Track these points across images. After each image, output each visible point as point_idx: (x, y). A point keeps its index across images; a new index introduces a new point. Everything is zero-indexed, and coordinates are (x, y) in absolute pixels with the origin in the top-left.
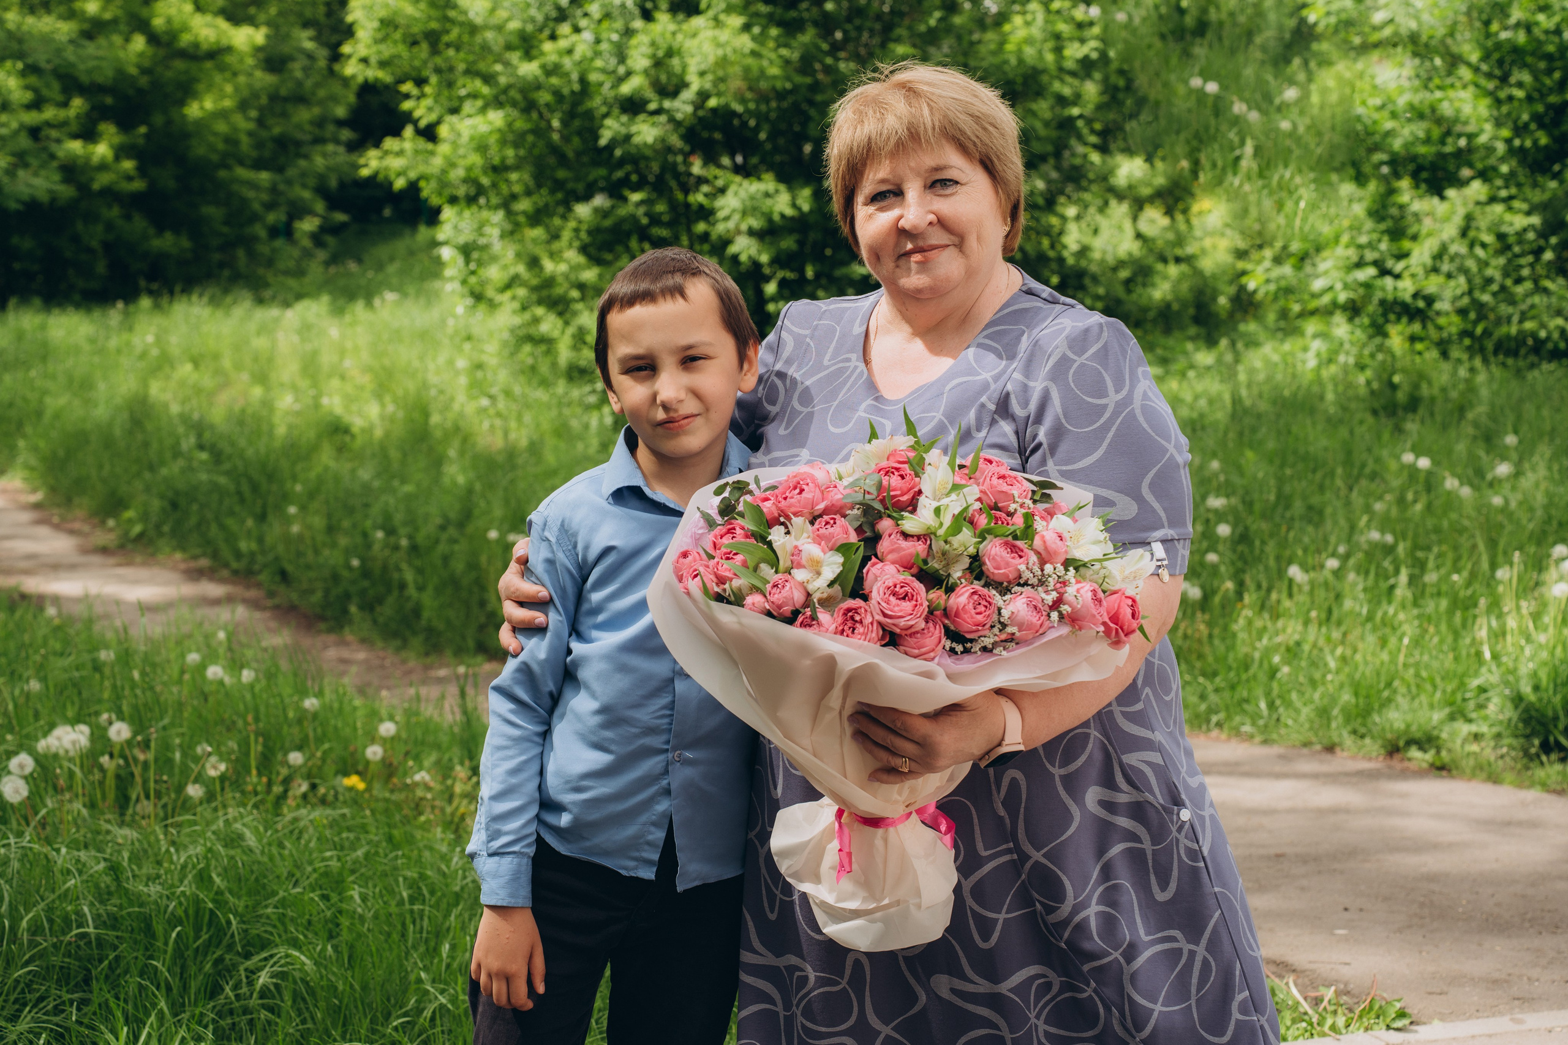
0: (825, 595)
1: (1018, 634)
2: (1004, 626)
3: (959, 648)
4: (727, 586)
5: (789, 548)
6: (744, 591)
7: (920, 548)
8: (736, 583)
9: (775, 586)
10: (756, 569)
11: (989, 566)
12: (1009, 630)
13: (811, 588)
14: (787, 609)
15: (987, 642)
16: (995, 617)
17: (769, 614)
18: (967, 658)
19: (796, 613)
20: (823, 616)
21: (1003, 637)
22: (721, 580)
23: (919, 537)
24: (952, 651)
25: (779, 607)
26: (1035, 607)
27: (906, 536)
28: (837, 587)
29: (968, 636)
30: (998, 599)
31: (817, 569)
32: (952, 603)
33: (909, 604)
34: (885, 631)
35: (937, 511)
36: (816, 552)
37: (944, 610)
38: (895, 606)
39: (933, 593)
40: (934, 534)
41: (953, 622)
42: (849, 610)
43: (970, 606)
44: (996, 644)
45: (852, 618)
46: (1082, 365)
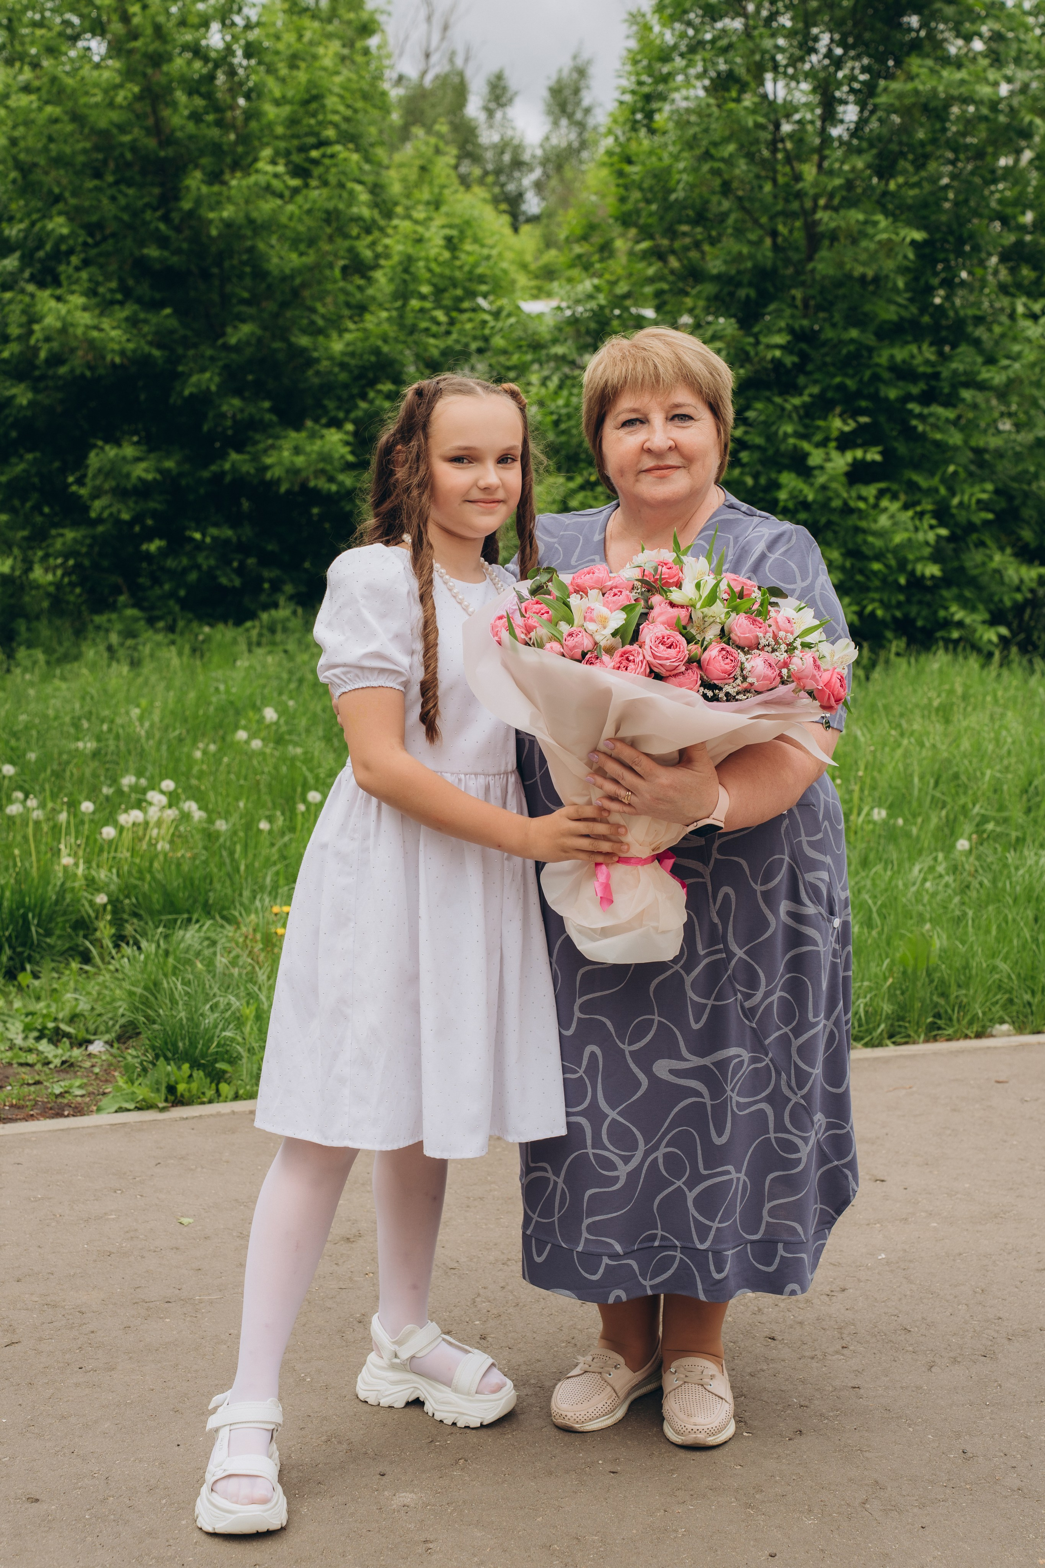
0: (609, 643)
2: (745, 678)
3: (710, 694)
4: (532, 634)
5: (584, 608)
6: (546, 639)
7: (683, 613)
8: (540, 631)
9: (570, 635)
10: (556, 624)
12: (750, 681)
13: (598, 637)
14: (577, 652)
15: (731, 690)
16: (738, 670)
17: (564, 655)
18: (715, 703)
19: (584, 654)
20: (606, 658)
21: (744, 687)
22: (529, 630)
23: (682, 607)
24: (704, 697)
25: (572, 650)
26: (770, 665)
27: (672, 605)
28: (618, 638)
29: (717, 685)
30: (741, 657)
31: (604, 624)
32: (706, 656)
33: (672, 652)
34: (651, 671)
35: (698, 586)
36: (605, 611)
37: (699, 662)
38: (662, 651)
39: (692, 647)
40: (693, 606)
41: (706, 672)
42: (625, 653)
43: (720, 658)
44: (738, 692)
45: (627, 659)
46: (776, 560)
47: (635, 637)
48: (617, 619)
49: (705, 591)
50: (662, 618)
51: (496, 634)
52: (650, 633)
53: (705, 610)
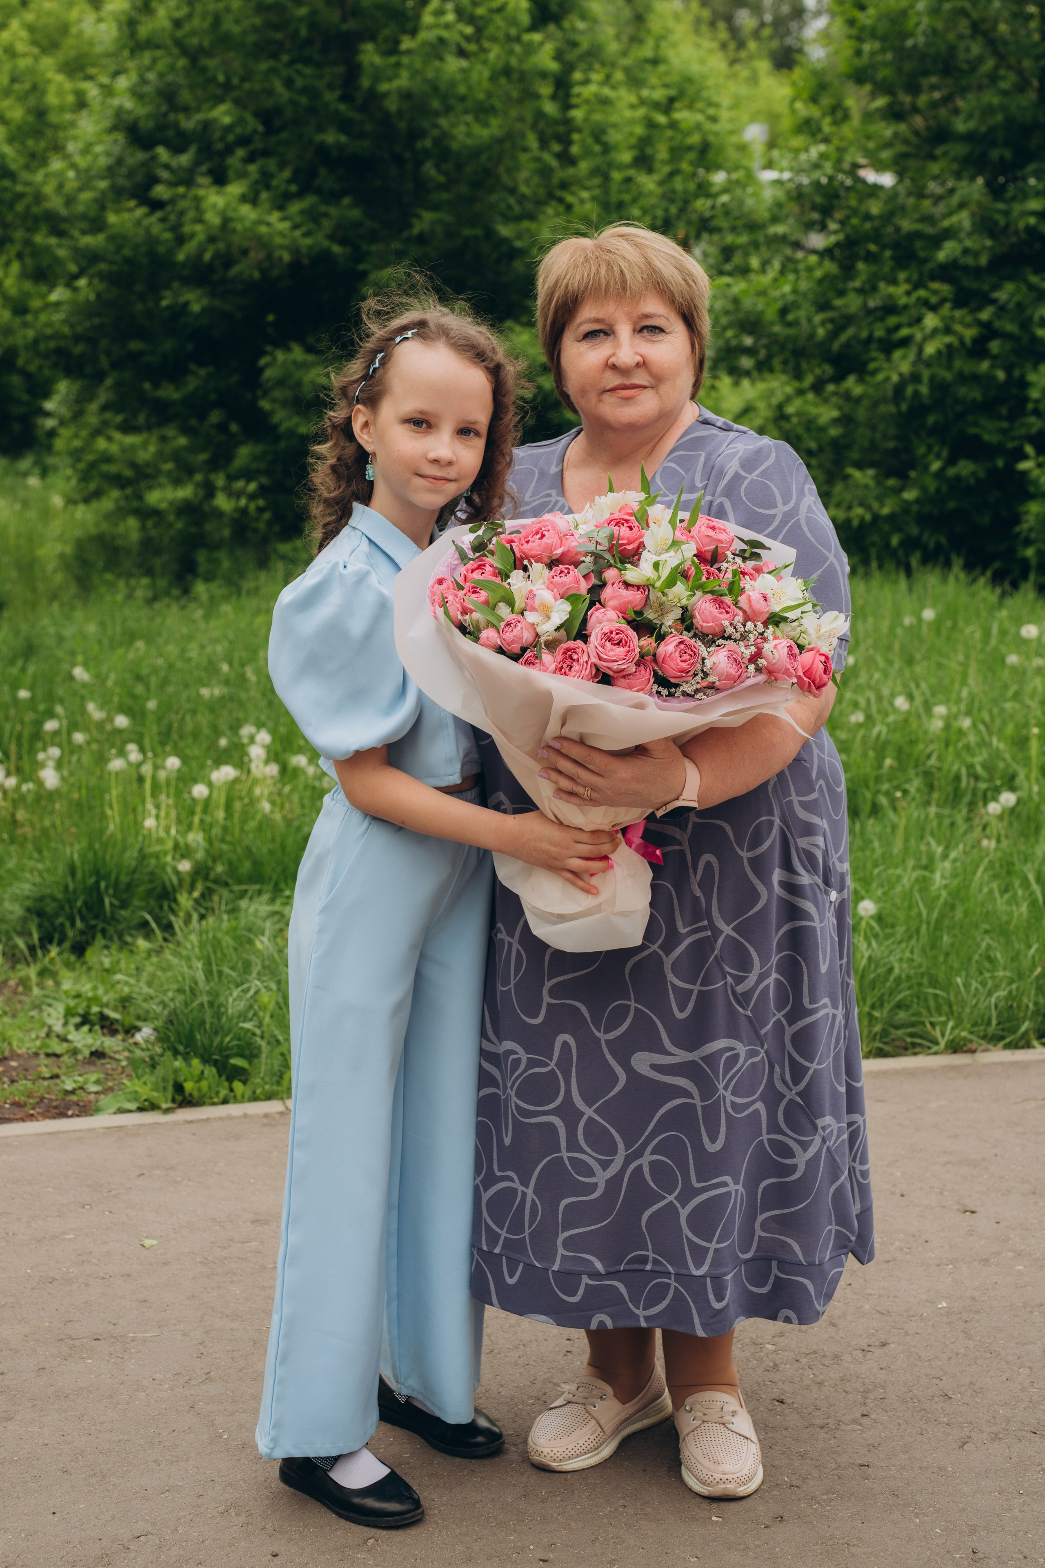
0: (551, 638)
1: (718, 683)
2: (706, 675)
3: (665, 692)
5: (525, 592)
6: (482, 627)
7: (639, 596)
8: (475, 616)
9: (509, 624)
10: (494, 608)
11: (698, 619)
12: (710, 679)
13: (539, 630)
14: (516, 648)
15: (689, 688)
16: (698, 666)
17: (501, 652)
18: (671, 701)
19: (522, 652)
20: (546, 657)
21: (704, 684)
23: (639, 587)
24: (658, 694)
25: (509, 646)
26: (735, 659)
27: (627, 585)
28: (563, 631)
29: (672, 681)
30: (703, 650)
31: (547, 616)
32: (661, 651)
33: (621, 651)
34: (598, 672)
36: (549, 600)
37: (654, 657)
38: (609, 650)
39: (642, 640)
40: (651, 586)
41: (661, 668)
42: (568, 650)
43: (677, 654)
44: (697, 691)
45: (571, 657)
46: (752, 481)
47: (581, 631)
48: (562, 612)
49: (665, 570)
52: (597, 628)
53: (665, 591)
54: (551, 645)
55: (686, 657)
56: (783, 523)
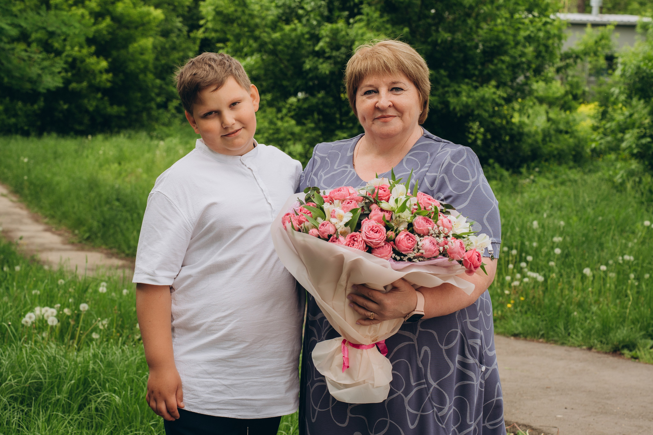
0: (343, 230)
1: (424, 253)
2: (419, 250)
3: (398, 258)
4: (302, 225)
5: (331, 210)
6: (310, 227)
7: (387, 215)
8: (307, 224)
9: (323, 225)
10: (316, 219)
11: (416, 227)
12: (421, 251)
13: (337, 227)
14: (326, 235)
15: (411, 256)
16: (416, 246)
17: (319, 237)
18: (401, 262)
19: (330, 236)
20: (341, 238)
21: (418, 254)
22: (300, 222)
23: (387, 211)
24: (395, 259)
25: (323, 233)
26: (433, 244)
27: (382, 210)
28: (348, 227)
29: (403, 253)
30: (417, 238)
31: (341, 219)
32: (398, 238)
33: (377, 235)
34: (367, 246)
35: (396, 201)
36: (341, 212)
37: (394, 240)
38: (372, 235)
39: (389, 233)
40: (394, 211)
41: (397, 246)
42: (352, 236)
43: (405, 239)
44: (415, 258)
45: (354, 239)
46: (457, 166)
47: (358, 227)
48: (348, 217)
49: (400, 204)
50: (375, 217)
51: (284, 223)
52: (366, 224)
53: (400, 214)
54: (344, 234)
55: (410, 241)
56: (473, 187)
